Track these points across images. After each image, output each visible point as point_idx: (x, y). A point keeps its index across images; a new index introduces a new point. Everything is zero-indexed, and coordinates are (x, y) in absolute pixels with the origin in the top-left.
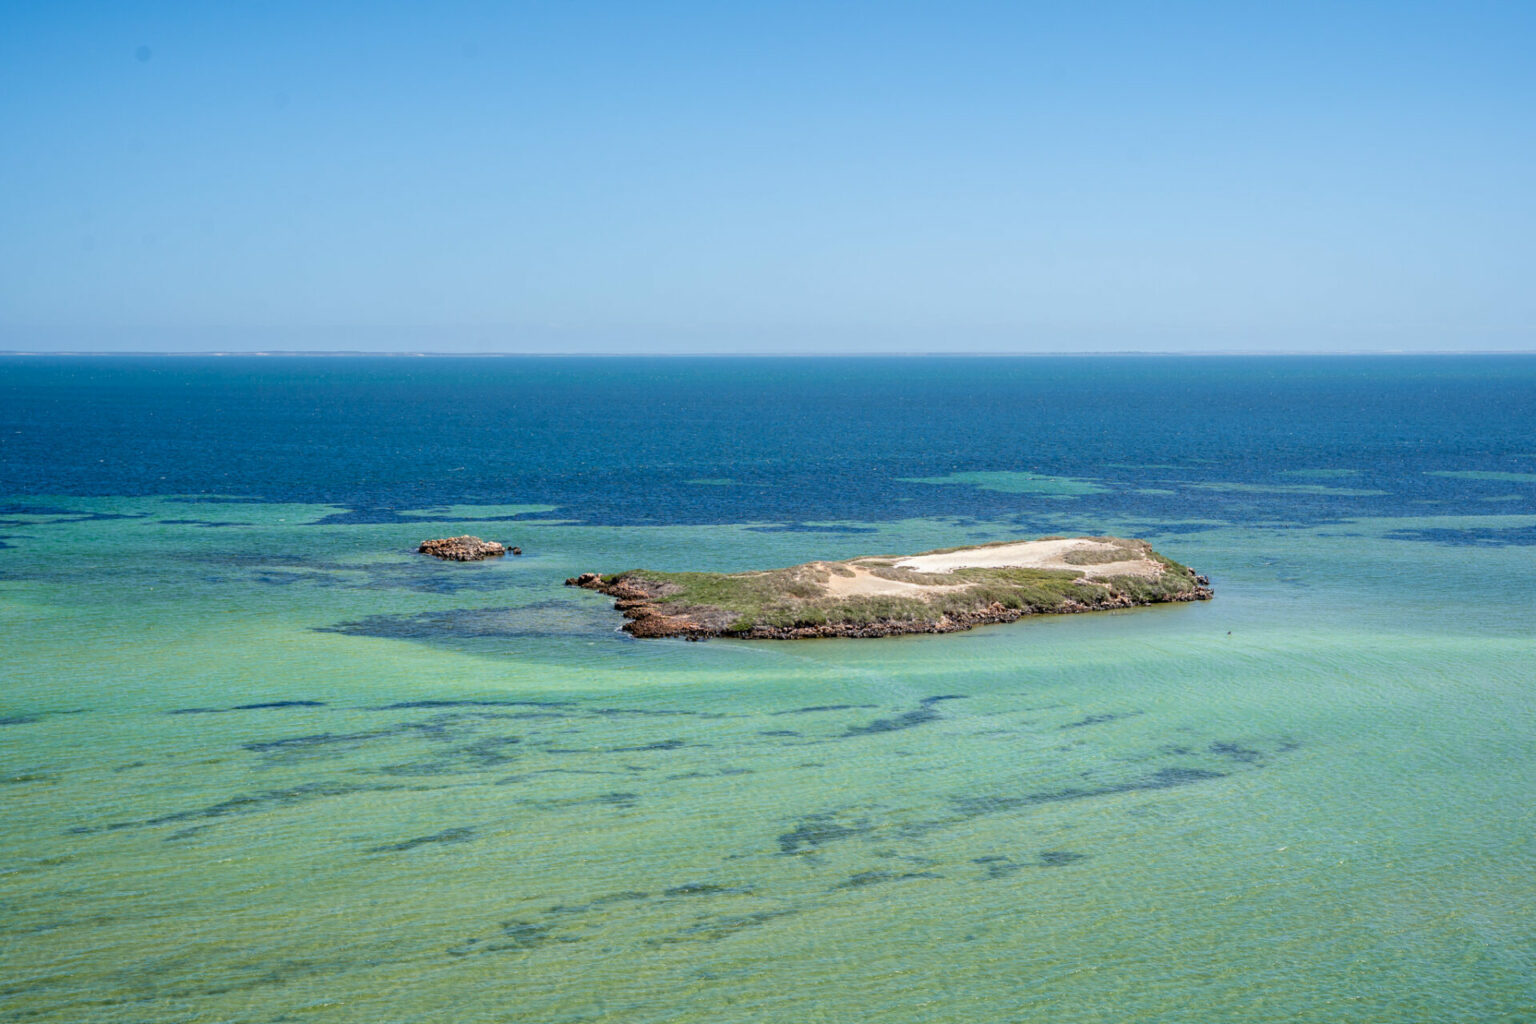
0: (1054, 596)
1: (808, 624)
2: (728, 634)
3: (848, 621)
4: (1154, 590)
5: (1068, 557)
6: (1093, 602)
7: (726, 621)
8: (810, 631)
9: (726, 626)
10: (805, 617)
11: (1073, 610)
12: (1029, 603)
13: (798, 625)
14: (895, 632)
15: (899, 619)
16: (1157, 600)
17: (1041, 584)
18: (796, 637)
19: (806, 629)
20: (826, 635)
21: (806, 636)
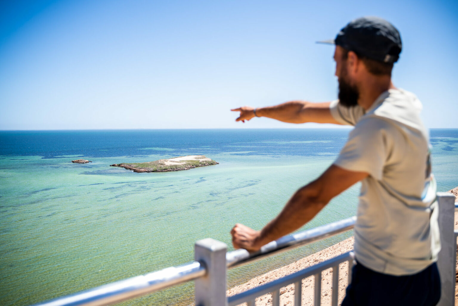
0: (199, 164)
1: (166, 169)
2: (153, 171)
3: (171, 169)
4: (212, 162)
5: (195, 158)
6: (203, 165)
7: (152, 169)
8: (166, 170)
9: (152, 170)
10: (165, 168)
11: (202, 166)
12: (195, 165)
13: (164, 169)
14: (179, 170)
15: (179, 168)
16: (212, 164)
17: (195, 162)
18: (165, 171)
19: (165, 170)
20: (169, 171)
21: (166, 171)
